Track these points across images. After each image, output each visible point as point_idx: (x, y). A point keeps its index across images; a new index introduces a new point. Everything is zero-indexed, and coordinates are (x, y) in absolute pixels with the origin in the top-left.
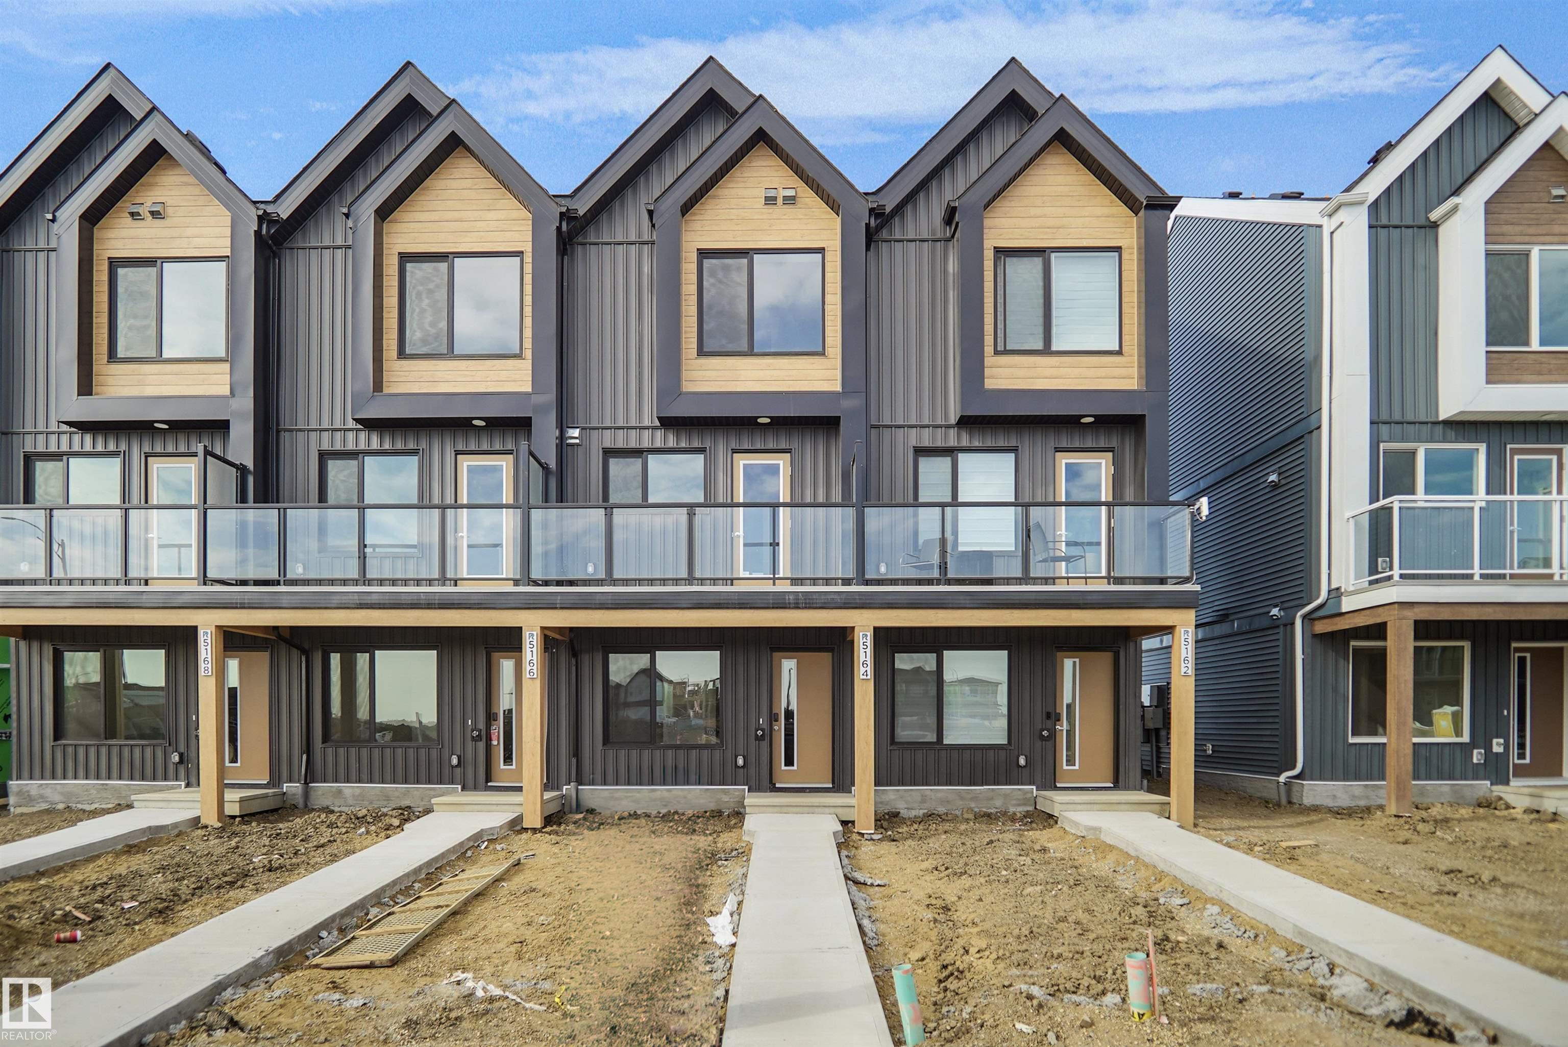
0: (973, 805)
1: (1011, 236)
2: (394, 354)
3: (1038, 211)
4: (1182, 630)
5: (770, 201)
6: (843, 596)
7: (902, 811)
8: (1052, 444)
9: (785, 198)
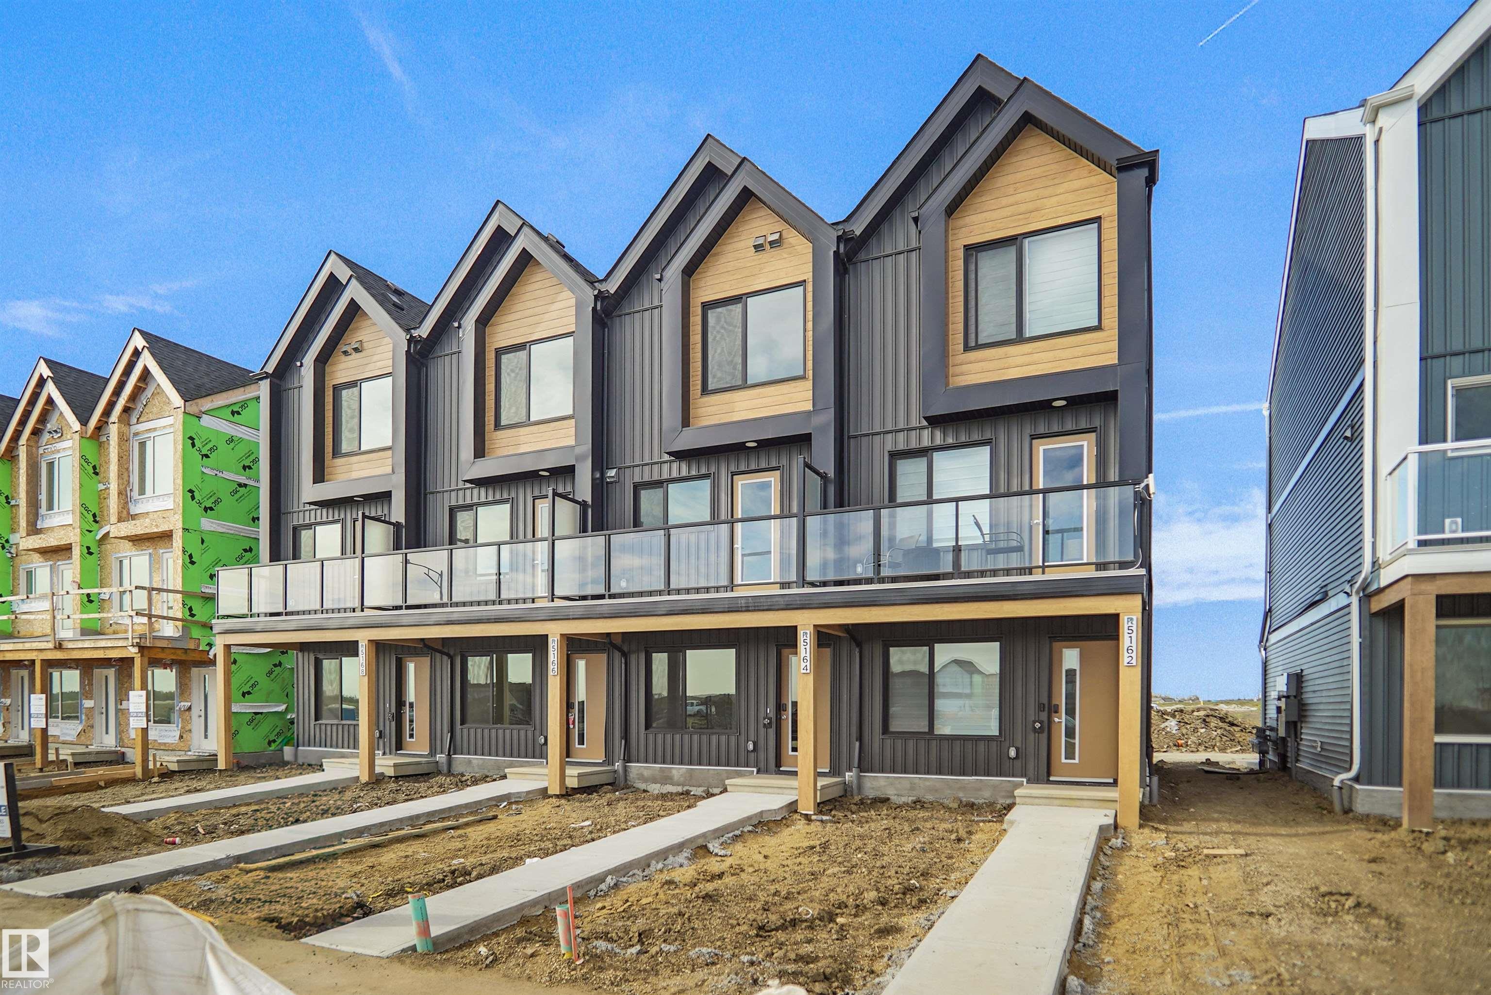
0: (961, 795)
1: (982, 231)
2: (492, 427)
3: (1011, 200)
4: (1126, 618)
5: (758, 248)
6: (787, 599)
7: (892, 797)
8: (1028, 431)
9: (771, 243)
